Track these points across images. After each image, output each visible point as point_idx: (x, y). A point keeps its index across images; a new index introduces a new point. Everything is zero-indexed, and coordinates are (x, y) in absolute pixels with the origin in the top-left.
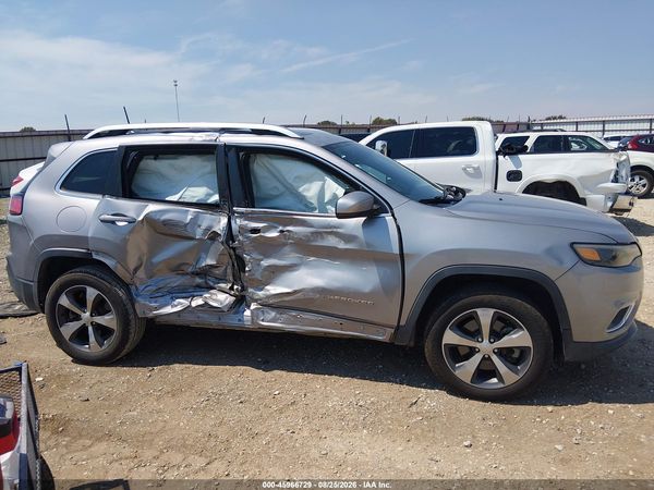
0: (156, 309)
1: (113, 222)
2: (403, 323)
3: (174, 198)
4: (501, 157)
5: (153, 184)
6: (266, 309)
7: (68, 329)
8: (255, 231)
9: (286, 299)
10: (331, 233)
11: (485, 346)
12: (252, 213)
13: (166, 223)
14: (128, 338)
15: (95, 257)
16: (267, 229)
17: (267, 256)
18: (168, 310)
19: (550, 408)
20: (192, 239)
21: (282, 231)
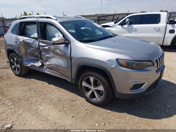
0: (27, 64)
1: (17, 42)
2: (73, 77)
3: (32, 36)
4: (168, 25)
5: (29, 32)
6: (47, 68)
7: (13, 67)
8: (43, 46)
9: (50, 66)
10: (57, 49)
11: (92, 88)
12: (42, 41)
13: (27, 43)
14: (22, 71)
15: (14, 50)
16: (46, 46)
17: (47, 54)
18: (29, 65)
19: (109, 111)
20: (33, 47)
21: (49, 47)
